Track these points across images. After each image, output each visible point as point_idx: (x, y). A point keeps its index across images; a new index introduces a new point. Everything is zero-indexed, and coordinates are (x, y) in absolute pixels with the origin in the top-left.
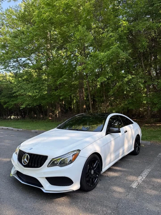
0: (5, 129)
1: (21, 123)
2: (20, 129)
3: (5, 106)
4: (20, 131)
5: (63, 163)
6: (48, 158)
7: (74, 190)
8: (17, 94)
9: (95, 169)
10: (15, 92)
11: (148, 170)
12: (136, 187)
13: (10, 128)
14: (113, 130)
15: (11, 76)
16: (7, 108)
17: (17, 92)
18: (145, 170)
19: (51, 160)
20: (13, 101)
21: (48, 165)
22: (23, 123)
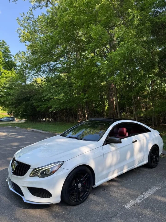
0: (35, 132)
1: (51, 126)
2: (47, 132)
3: (38, 109)
4: (47, 134)
5: (44, 174)
6: (30, 168)
7: (54, 203)
8: (46, 98)
9: (84, 182)
10: (44, 97)
11: (157, 189)
12: (130, 208)
13: (39, 131)
14: (113, 140)
15: (43, 81)
16: (39, 111)
17: (46, 96)
18: (152, 188)
19: (33, 169)
20: (45, 104)
21: (30, 175)
22: (54, 125)
